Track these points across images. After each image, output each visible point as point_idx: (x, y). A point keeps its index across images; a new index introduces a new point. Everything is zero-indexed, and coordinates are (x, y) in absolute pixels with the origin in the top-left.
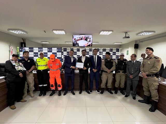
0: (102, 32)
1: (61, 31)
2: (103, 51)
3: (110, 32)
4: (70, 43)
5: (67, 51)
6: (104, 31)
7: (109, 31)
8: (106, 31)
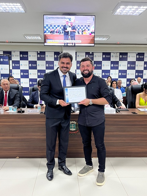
0: (122, 7)
1: (11, 4)
2: (121, 59)
3: (142, 7)
4: (35, 38)
5: (30, 59)
6: (126, 3)
7: (140, 4)
8: (133, 3)
